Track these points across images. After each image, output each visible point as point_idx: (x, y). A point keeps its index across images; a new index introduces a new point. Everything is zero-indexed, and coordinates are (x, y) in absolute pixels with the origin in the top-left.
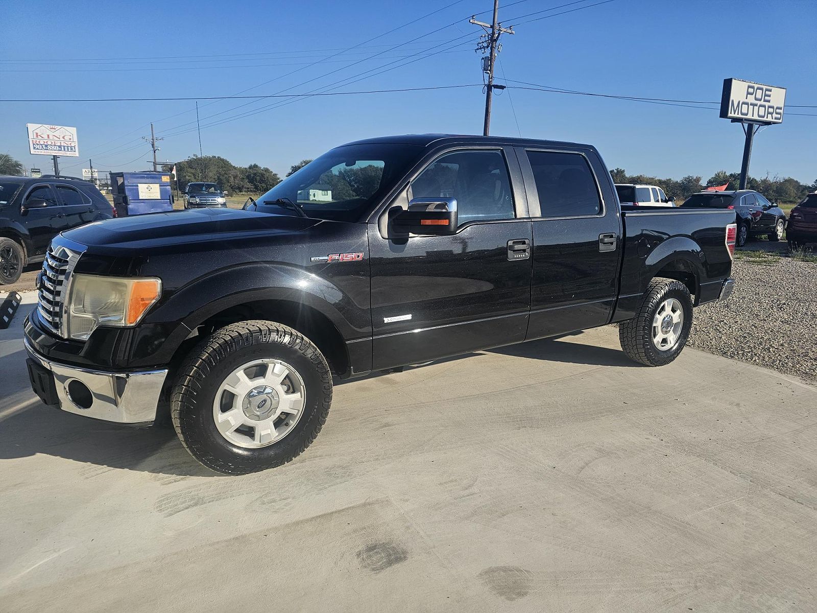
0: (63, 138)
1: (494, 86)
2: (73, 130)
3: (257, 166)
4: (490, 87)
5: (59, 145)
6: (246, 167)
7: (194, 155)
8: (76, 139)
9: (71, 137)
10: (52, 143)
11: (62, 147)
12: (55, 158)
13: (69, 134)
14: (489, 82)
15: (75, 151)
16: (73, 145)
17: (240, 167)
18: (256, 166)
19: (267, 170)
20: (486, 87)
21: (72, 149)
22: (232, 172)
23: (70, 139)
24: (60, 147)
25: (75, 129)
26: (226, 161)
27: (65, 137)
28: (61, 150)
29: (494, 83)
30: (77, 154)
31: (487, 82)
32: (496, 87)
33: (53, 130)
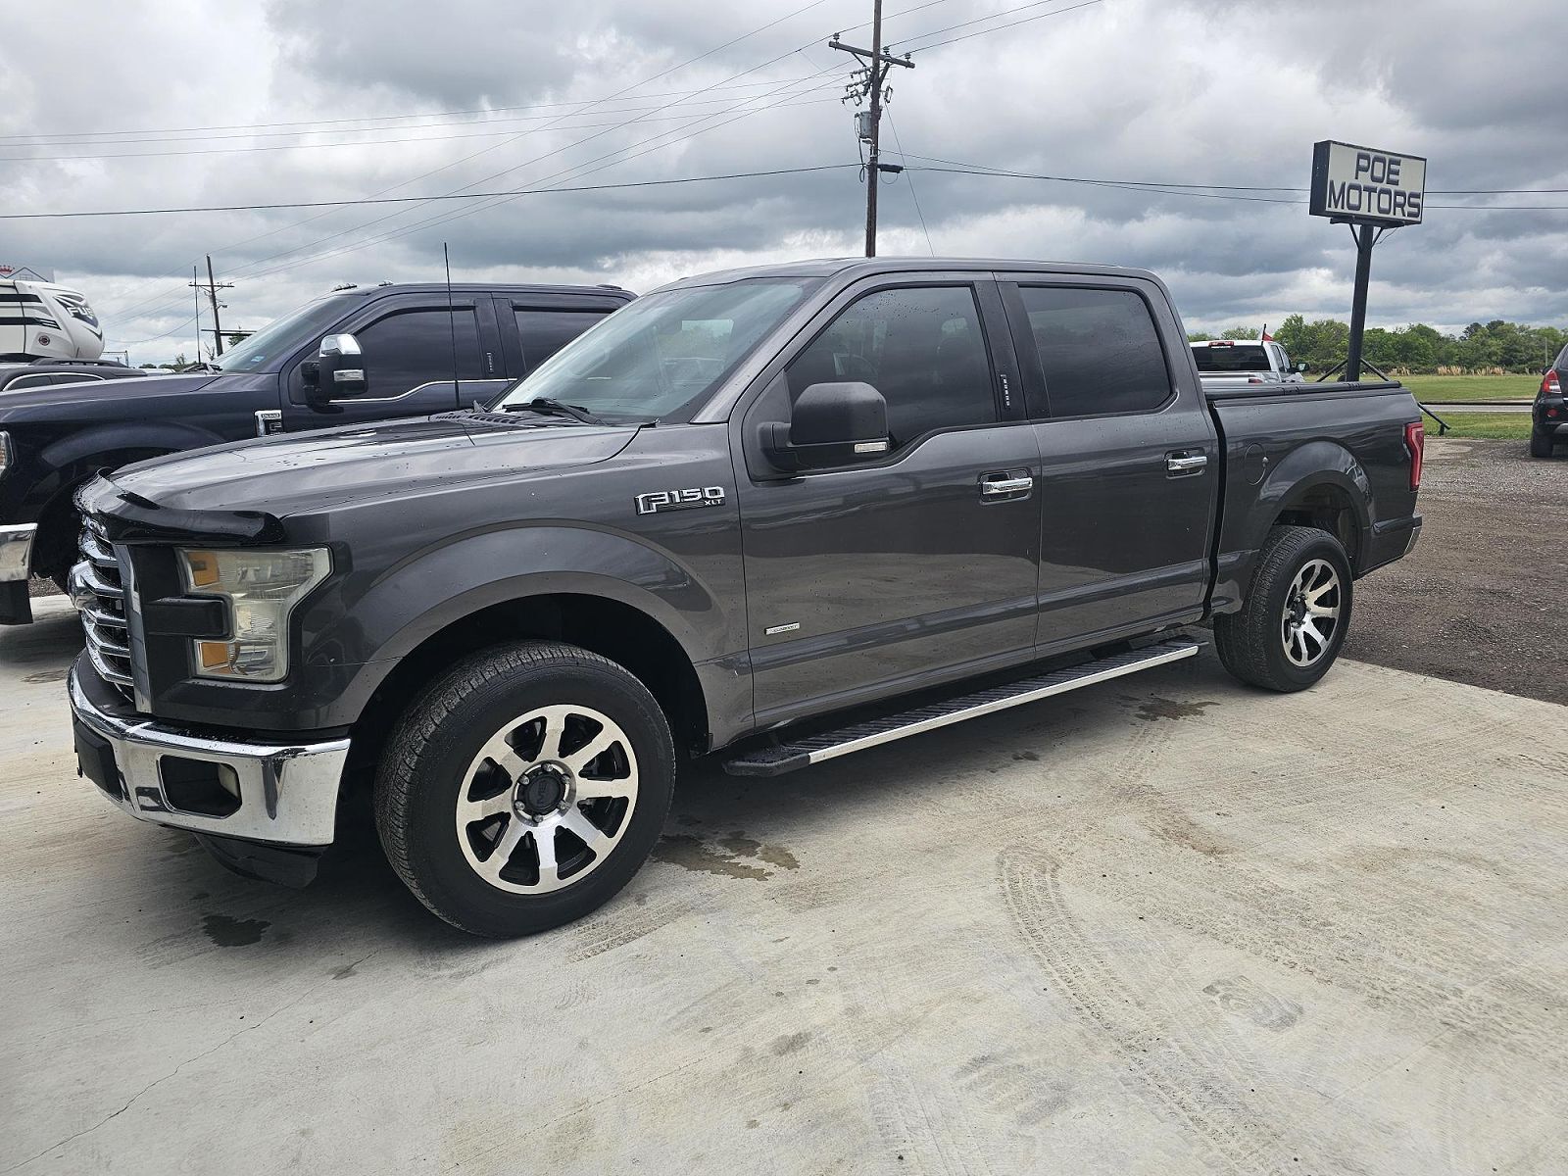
1: (881, 166)
4: (874, 167)
14: (872, 158)
20: (866, 171)
29: (880, 161)
31: (867, 160)
32: (886, 168)
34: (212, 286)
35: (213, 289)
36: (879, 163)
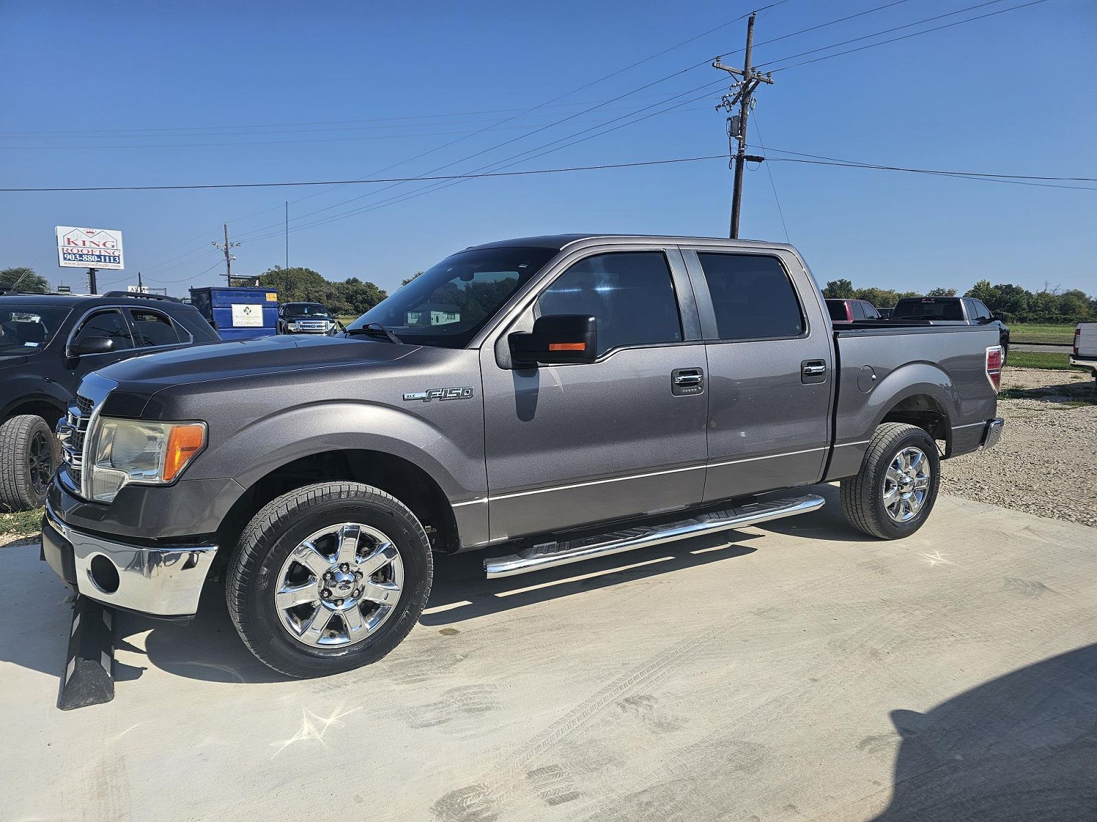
0: (104, 244)
1: (745, 157)
2: (118, 235)
3: (357, 280)
4: (740, 160)
5: (98, 254)
6: (342, 281)
7: (276, 267)
8: (120, 247)
9: (115, 244)
10: (89, 252)
11: (102, 257)
12: (92, 272)
13: (112, 240)
14: (740, 152)
15: (119, 263)
16: (116, 254)
17: (334, 283)
18: (355, 280)
19: (370, 286)
20: (734, 161)
21: (115, 259)
22: (325, 289)
23: (113, 246)
24: (99, 256)
25: (120, 232)
26: (317, 275)
27: (106, 244)
28: (100, 261)
29: (746, 154)
30: (122, 266)
31: (736, 152)
32: (751, 158)
33: (90, 235)
34: (227, 245)
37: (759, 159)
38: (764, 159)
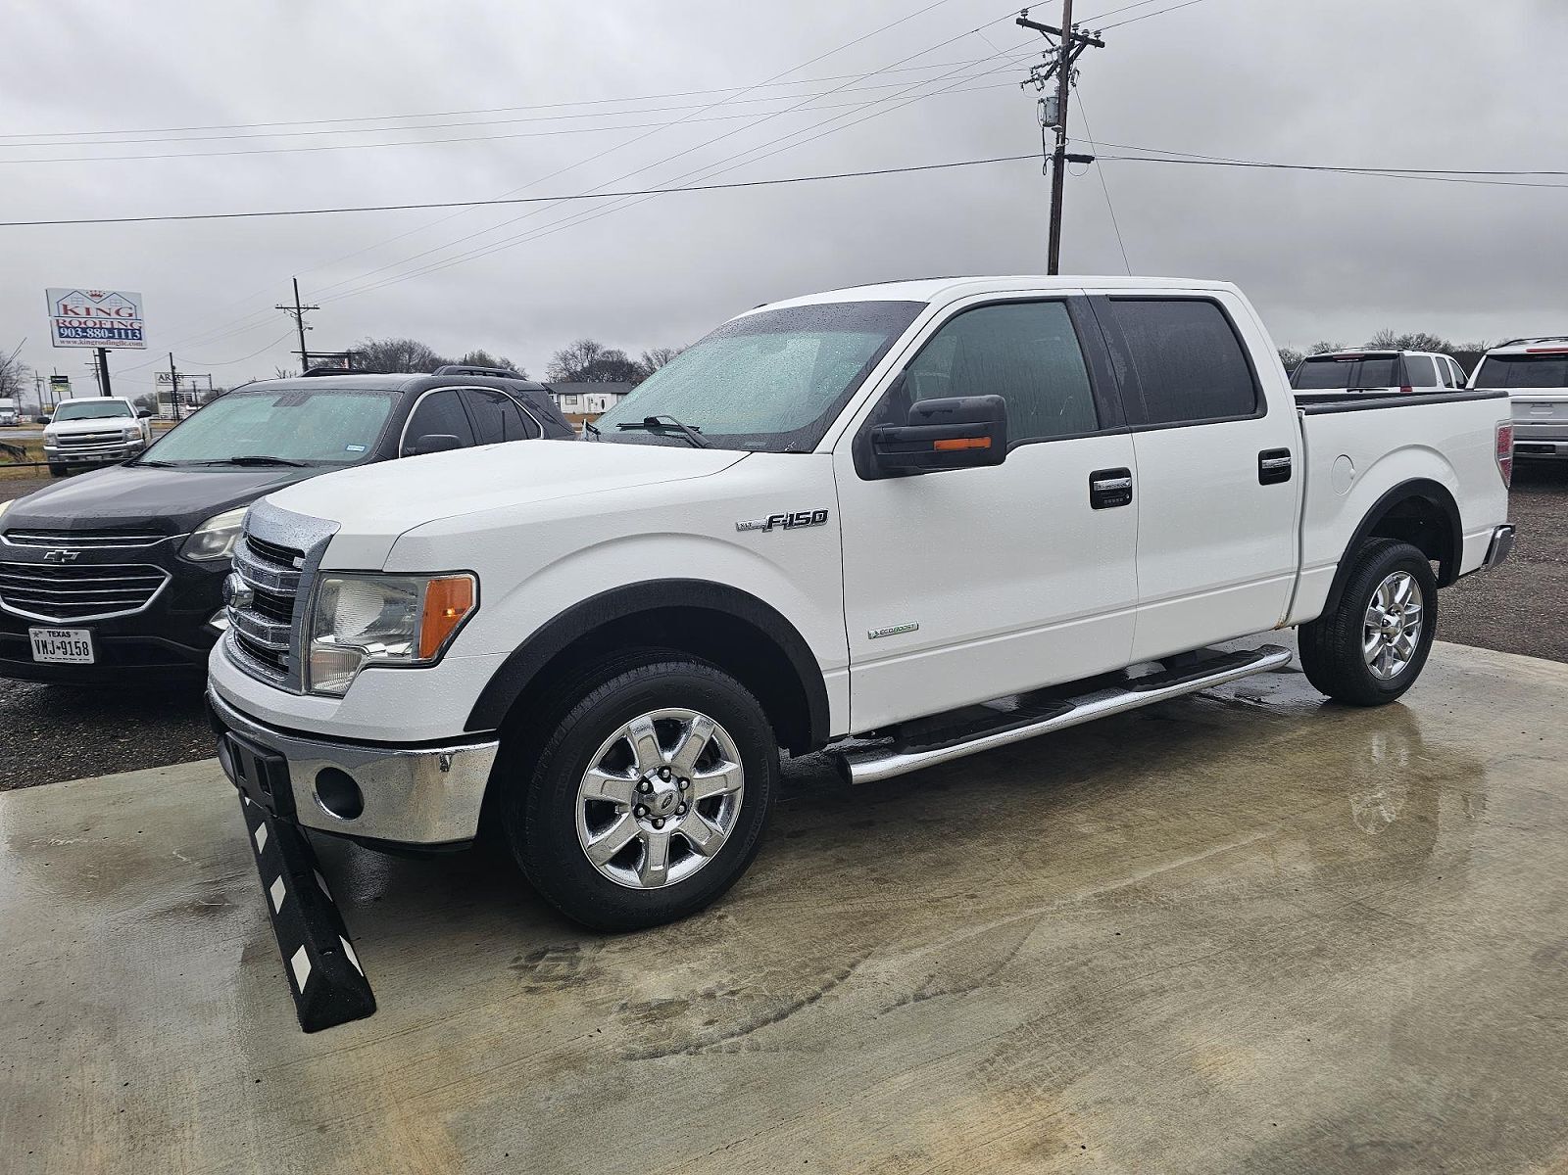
0: (117, 312)
1: (1065, 157)
2: (136, 297)
4: (1059, 158)
5: (109, 326)
8: (141, 315)
9: (133, 311)
10: (95, 324)
11: (116, 331)
12: (102, 353)
13: (127, 305)
14: (1059, 149)
15: (140, 339)
16: (136, 326)
20: (1050, 164)
21: (134, 334)
23: (131, 315)
24: (111, 330)
27: (121, 313)
28: (113, 338)
29: (1067, 151)
30: (144, 344)
31: (1052, 150)
32: (1076, 158)
33: (98, 299)
34: (299, 308)
35: (299, 311)
36: (1066, 153)
37: (1087, 159)
38: (1093, 159)
